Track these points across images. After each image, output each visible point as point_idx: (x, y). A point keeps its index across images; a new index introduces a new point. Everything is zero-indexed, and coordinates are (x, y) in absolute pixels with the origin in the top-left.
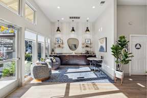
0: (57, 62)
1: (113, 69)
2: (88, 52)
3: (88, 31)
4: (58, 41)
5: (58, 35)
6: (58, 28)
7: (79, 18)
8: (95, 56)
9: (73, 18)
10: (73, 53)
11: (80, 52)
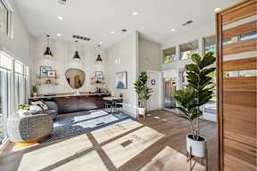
0: (49, 109)
1: (135, 107)
2: (99, 91)
3: (100, 60)
4: (46, 73)
5: (47, 62)
6: (48, 49)
7: (89, 39)
8: (110, 95)
9: (78, 37)
10: (77, 92)
11: (88, 91)
